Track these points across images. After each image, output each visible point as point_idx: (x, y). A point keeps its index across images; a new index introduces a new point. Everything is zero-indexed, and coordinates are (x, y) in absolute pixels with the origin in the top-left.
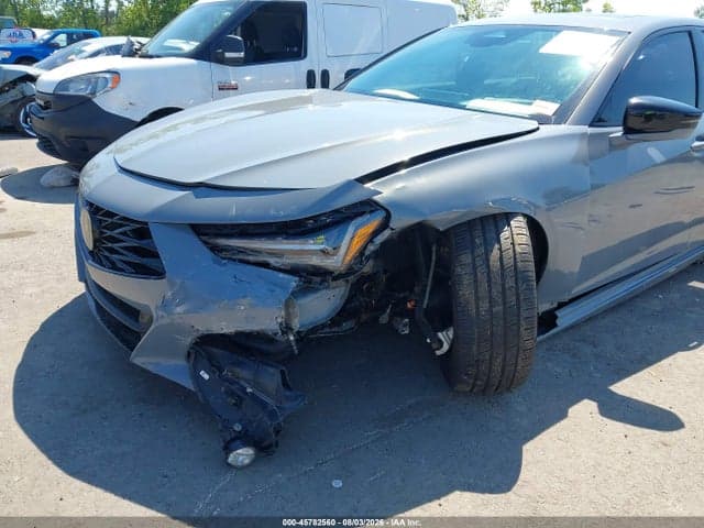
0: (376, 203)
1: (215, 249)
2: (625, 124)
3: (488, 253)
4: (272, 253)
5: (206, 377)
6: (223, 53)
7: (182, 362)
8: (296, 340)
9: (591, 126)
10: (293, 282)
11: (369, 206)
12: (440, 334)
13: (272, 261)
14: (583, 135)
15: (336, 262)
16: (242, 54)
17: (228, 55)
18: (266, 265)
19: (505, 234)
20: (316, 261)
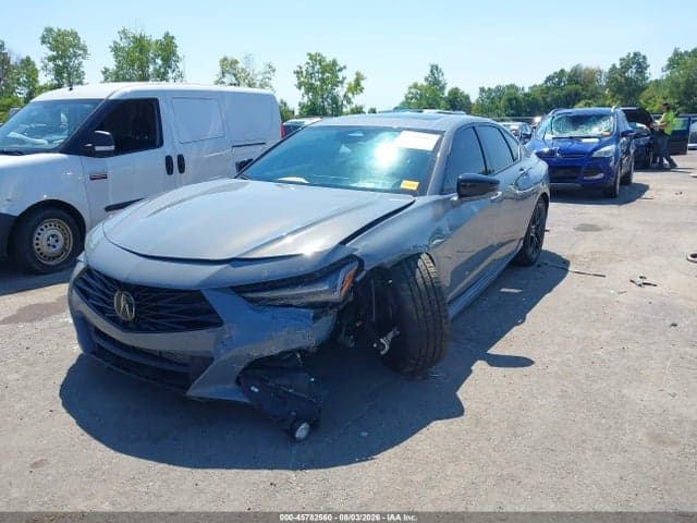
0: (355, 256)
1: (251, 300)
2: (458, 191)
3: (414, 274)
4: (293, 297)
5: (256, 390)
6: (93, 148)
7: (231, 386)
8: (302, 357)
9: (441, 194)
10: (311, 313)
11: (351, 258)
12: (382, 340)
13: (294, 302)
14: (438, 201)
15: (336, 296)
16: (113, 148)
17: (98, 148)
18: (291, 306)
19: (420, 263)
20: (323, 298)
